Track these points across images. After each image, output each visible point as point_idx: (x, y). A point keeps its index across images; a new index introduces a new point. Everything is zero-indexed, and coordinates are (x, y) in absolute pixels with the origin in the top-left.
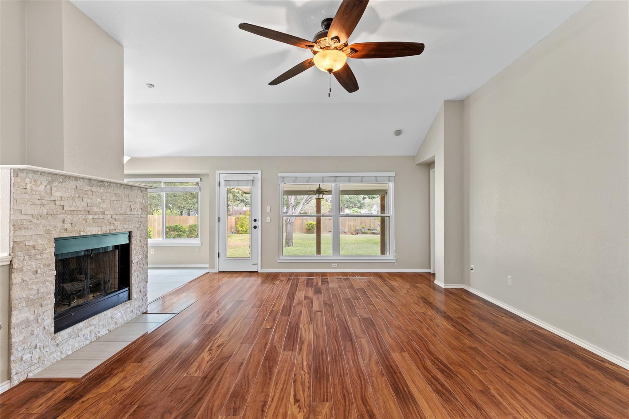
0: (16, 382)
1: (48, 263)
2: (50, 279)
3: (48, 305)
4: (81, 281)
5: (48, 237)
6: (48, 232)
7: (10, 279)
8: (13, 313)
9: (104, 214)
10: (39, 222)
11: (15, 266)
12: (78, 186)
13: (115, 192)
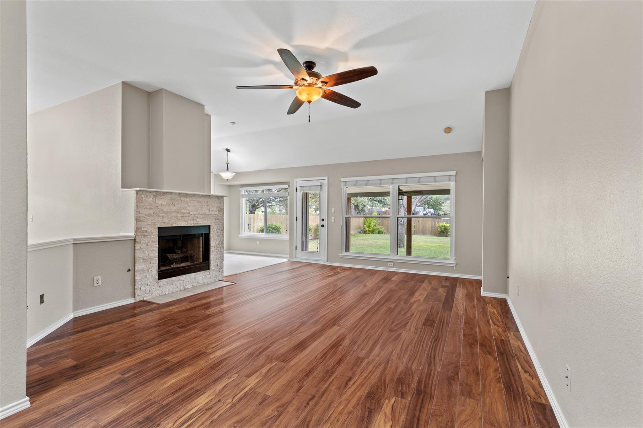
0: (138, 300)
1: (154, 240)
2: (155, 249)
3: (154, 263)
4: (178, 254)
5: (154, 226)
6: (154, 223)
7: (135, 247)
8: (136, 264)
9: (189, 214)
10: (149, 218)
11: (137, 240)
12: (172, 197)
13: (197, 200)
